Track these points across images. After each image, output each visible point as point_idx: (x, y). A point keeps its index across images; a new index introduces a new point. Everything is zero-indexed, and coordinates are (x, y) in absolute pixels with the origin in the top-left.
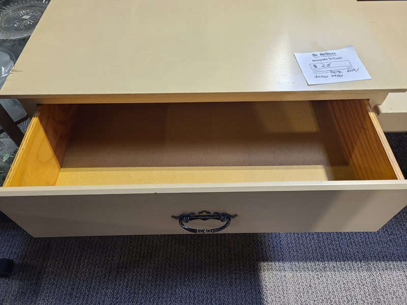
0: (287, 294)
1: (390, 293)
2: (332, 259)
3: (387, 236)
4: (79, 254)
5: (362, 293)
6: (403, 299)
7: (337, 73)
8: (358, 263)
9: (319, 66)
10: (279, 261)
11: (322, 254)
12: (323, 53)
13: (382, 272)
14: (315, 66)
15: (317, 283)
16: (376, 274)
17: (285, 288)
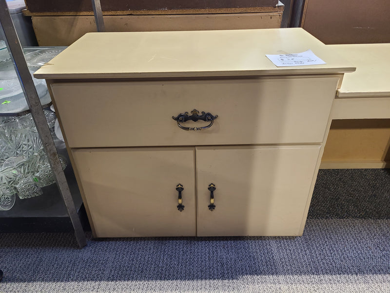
2: (327, 273)
8: (355, 276)
10: (272, 274)
11: (316, 268)
13: (380, 284)
14: (282, 60)
16: (374, 286)
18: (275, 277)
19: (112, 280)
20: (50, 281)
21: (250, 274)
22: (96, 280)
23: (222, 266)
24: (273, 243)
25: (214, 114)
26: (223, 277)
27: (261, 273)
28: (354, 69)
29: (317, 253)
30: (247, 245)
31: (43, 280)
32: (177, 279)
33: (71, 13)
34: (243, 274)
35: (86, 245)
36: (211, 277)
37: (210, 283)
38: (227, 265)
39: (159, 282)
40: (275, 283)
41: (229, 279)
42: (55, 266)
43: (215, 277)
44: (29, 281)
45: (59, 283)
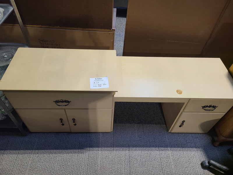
0: (98, 159)
1: (135, 159)
2: (117, 147)
3: (139, 138)
4: (20, 145)
5: (125, 158)
6: (139, 161)
7: (100, 85)
8: (126, 148)
9: (96, 83)
10: (97, 147)
11: (113, 145)
12: (98, 78)
13: (133, 151)
14: (95, 83)
15: (109, 155)
16: (131, 152)
17: (97, 157)
18: (98, 148)
19: (37, 150)
20: (13, 150)
21: (89, 147)
22: (31, 150)
23: (79, 144)
24: (101, 134)
25: (69, 101)
26: (79, 148)
27: (93, 147)
28: (117, 91)
29: (116, 139)
30: (91, 135)
31: (10, 150)
32: (61, 149)
33: (11, 25)
34: (86, 147)
35: (27, 135)
36: (75, 148)
37: (74, 151)
38: (81, 143)
39: (54, 150)
40: (97, 151)
41: (81, 149)
42: (15, 144)
43: (76, 148)
44: (5, 150)
45: (16, 151)
